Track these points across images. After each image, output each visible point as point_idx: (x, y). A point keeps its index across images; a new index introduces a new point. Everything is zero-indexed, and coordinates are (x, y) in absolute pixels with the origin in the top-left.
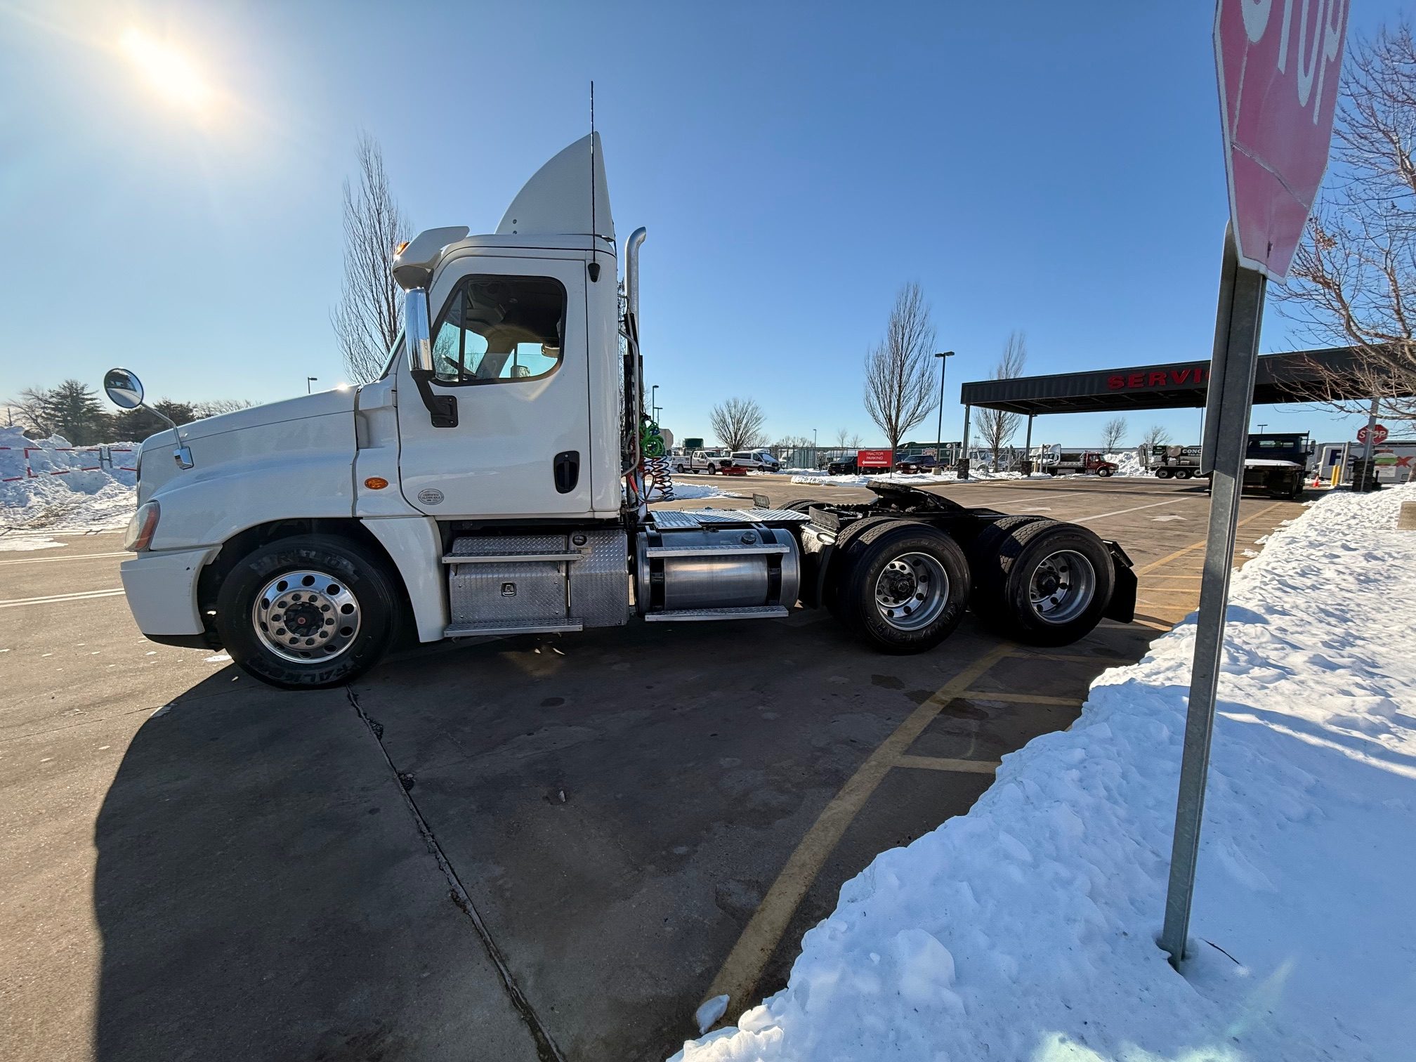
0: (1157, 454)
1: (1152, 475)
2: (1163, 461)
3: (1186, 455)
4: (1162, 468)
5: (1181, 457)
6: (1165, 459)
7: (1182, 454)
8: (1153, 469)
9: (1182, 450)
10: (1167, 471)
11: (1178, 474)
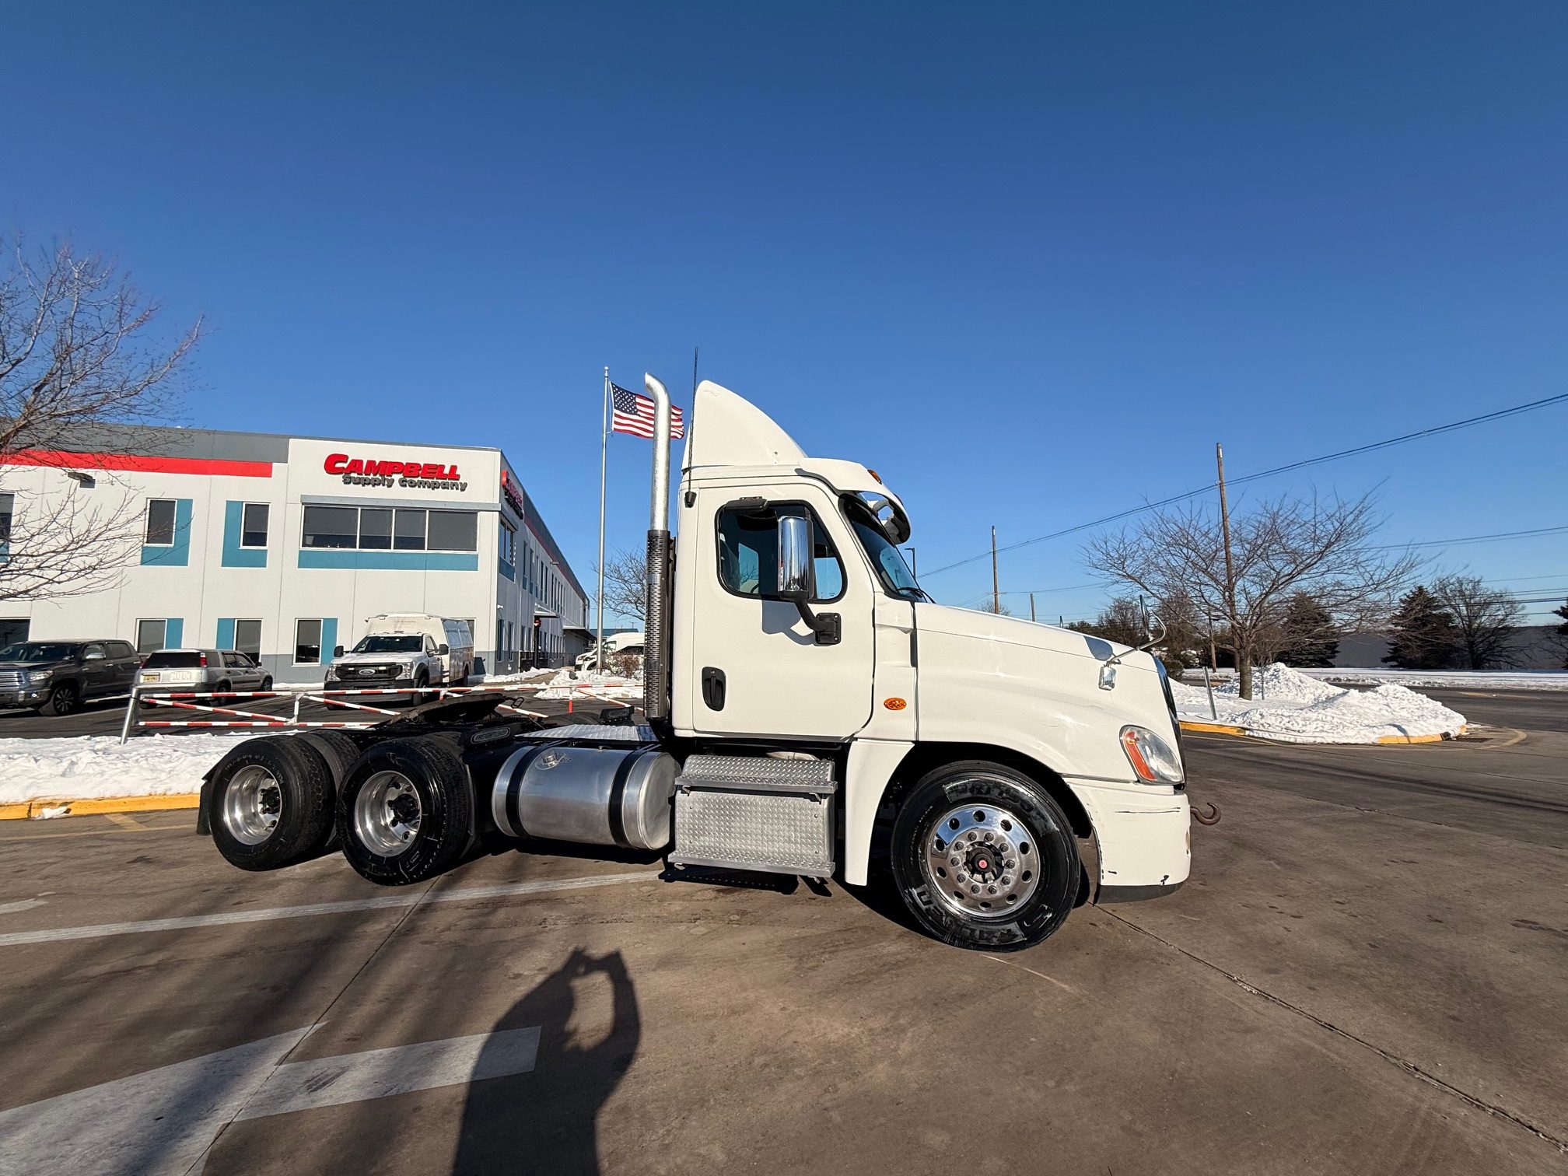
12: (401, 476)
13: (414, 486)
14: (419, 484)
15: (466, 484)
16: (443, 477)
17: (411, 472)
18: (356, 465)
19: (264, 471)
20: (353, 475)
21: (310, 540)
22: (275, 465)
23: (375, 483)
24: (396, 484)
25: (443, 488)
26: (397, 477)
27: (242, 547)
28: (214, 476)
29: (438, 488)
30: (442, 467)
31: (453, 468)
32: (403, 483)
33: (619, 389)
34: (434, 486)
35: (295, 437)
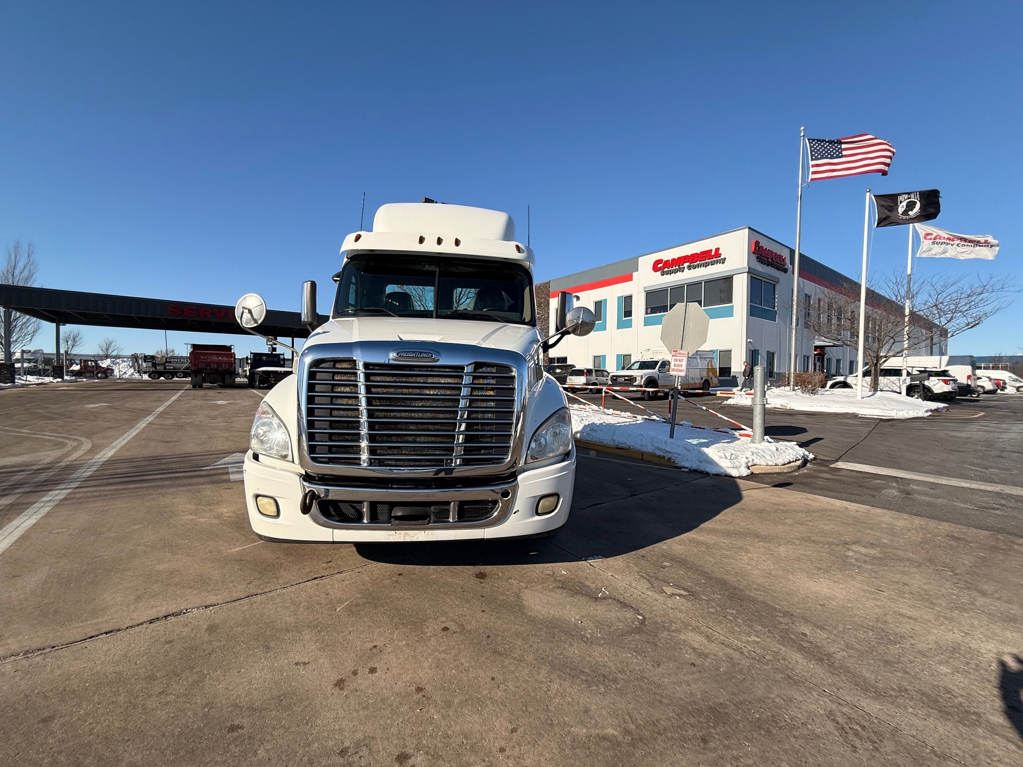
0: (148, 362)
1: (146, 377)
2: (153, 366)
3: (170, 362)
4: (153, 372)
5: (167, 364)
6: (154, 365)
7: (167, 362)
8: (145, 373)
9: (166, 359)
10: (155, 374)
11: (166, 375)
12: (688, 264)
13: (695, 268)
14: (698, 266)
15: (725, 259)
16: (711, 257)
17: (695, 260)
18: (667, 264)
19: (629, 278)
20: (666, 270)
21: (649, 310)
22: (634, 273)
23: (675, 272)
24: (686, 269)
25: (712, 265)
26: (686, 265)
27: (624, 319)
28: (613, 286)
29: (708, 265)
30: (711, 251)
31: (717, 250)
32: (689, 268)
33: (814, 140)
34: (706, 265)
35: (641, 256)
